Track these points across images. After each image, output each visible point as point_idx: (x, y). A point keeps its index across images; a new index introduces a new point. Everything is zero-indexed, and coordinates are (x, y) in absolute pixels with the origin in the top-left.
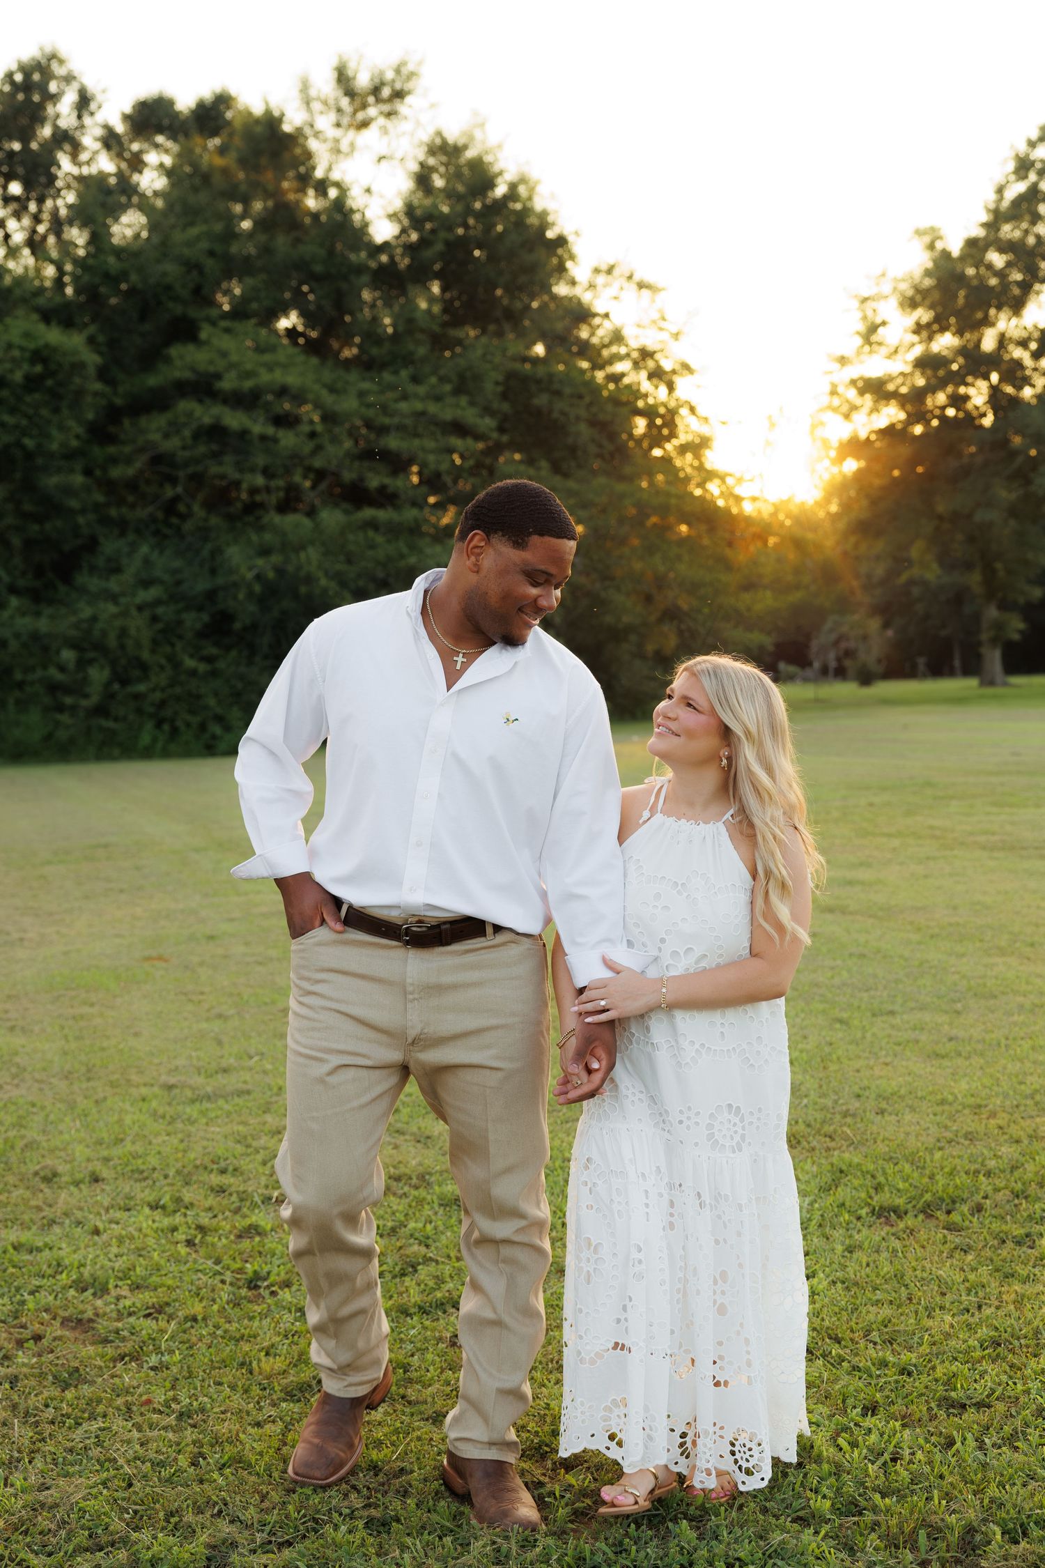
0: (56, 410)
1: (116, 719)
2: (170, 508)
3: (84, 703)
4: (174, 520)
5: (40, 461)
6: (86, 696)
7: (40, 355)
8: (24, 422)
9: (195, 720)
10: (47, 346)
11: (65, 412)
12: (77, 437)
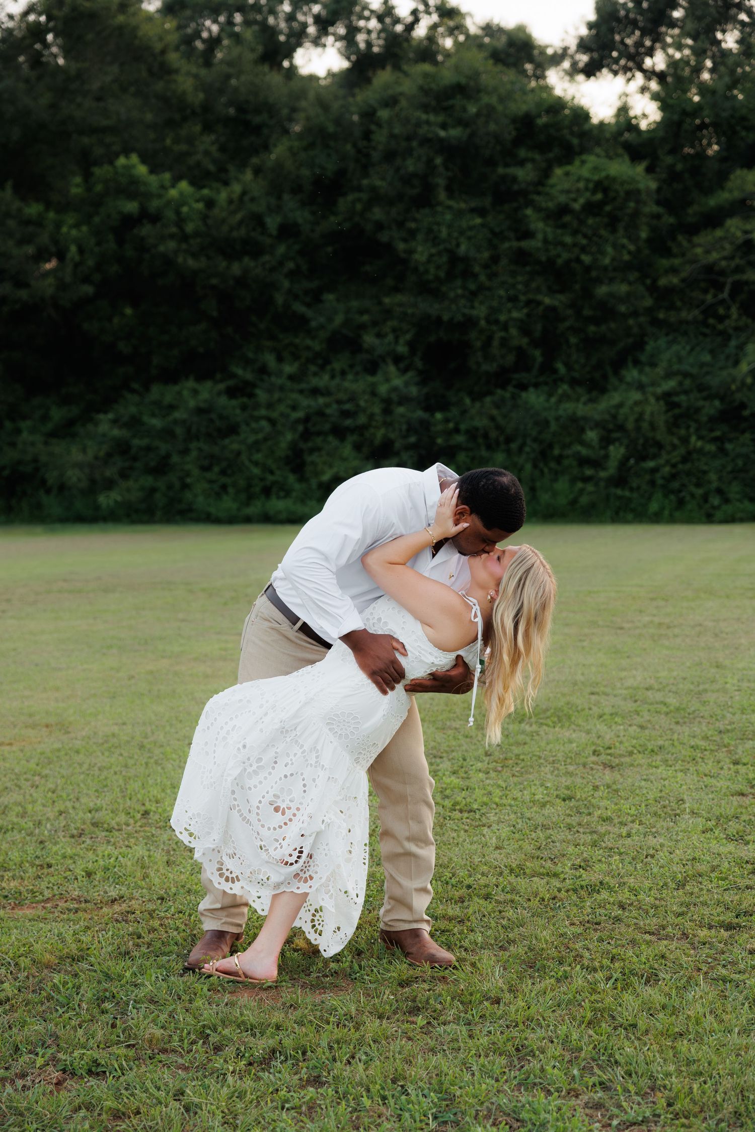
0: (614, 231)
1: (631, 490)
2: (709, 311)
3: (603, 474)
4: (711, 321)
5: (594, 274)
6: (604, 469)
7: (603, 186)
8: (584, 242)
9: (699, 492)
10: (607, 177)
11: (621, 231)
12: (629, 253)
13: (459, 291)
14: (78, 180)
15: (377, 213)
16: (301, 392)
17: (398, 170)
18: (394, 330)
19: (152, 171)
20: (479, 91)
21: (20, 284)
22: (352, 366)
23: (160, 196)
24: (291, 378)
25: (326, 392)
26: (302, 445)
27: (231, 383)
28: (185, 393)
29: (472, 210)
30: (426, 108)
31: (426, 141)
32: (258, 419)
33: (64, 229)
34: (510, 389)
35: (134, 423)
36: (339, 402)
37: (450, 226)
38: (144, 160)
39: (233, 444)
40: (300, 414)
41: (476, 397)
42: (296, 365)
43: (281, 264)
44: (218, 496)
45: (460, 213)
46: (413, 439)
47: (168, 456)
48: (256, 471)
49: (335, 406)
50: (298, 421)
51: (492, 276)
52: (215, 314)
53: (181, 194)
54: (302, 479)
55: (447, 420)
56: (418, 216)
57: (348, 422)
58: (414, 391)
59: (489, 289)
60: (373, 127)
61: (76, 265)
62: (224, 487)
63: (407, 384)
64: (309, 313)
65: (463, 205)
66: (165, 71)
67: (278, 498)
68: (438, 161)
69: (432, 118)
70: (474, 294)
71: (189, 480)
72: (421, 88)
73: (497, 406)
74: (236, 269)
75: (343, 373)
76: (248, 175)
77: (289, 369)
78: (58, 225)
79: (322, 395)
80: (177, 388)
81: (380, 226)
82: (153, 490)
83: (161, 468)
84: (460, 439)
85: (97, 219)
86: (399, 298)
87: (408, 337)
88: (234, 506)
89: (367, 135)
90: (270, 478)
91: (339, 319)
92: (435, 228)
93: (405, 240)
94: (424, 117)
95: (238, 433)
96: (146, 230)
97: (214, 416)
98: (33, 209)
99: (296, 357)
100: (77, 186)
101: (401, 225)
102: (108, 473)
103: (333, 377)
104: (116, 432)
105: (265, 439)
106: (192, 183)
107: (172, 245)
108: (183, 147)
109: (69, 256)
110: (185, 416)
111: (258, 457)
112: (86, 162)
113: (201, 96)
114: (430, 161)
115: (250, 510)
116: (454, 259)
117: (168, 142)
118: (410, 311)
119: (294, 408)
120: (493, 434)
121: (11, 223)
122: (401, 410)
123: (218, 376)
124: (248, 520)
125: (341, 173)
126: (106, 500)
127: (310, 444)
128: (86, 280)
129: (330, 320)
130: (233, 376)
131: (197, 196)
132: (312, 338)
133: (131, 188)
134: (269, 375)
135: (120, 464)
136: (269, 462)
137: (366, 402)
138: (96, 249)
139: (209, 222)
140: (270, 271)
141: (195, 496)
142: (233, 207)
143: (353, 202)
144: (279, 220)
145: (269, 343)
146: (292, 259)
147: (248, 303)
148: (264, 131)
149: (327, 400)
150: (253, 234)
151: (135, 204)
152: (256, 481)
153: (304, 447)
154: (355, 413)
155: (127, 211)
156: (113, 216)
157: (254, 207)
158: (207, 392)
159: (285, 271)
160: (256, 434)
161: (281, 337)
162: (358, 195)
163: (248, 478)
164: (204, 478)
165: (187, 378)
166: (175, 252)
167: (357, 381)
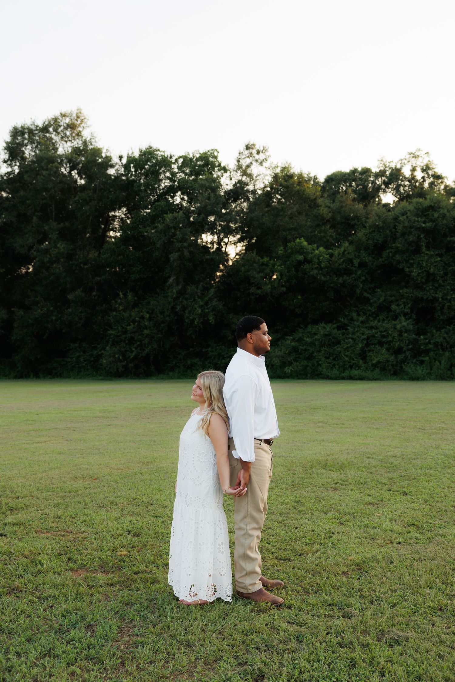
13: (431, 287)
14: (282, 248)
15: (398, 257)
16: (366, 328)
17: (406, 240)
18: (404, 303)
19: (309, 244)
20: (440, 208)
21: (259, 288)
22: (387, 317)
23: (312, 253)
24: (362, 322)
25: (376, 328)
26: (366, 349)
27: (338, 324)
28: (320, 328)
29: (437, 255)
30: (417, 215)
31: (418, 229)
32: (347, 338)
33: (276, 267)
34: (452, 326)
35: (300, 340)
36: (381, 332)
37: (427, 261)
38: (307, 241)
39: (338, 349)
40: (365, 337)
41: (439, 329)
42: (365, 317)
43: (360, 278)
44: (332, 369)
45: (431, 256)
46: (410, 347)
47: (313, 353)
48: (347, 359)
49: (379, 333)
50: (364, 339)
51: (443, 281)
52: (333, 298)
53: (320, 252)
54: (365, 363)
55: (426, 339)
56: (414, 258)
57: (384, 340)
58: (411, 327)
59: (443, 286)
60: (397, 224)
62: (334, 365)
63: (408, 324)
64: (370, 297)
65: (432, 253)
66: (317, 206)
67: (355, 370)
68: (422, 236)
69: (420, 219)
70: (437, 288)
71: (320, 362)
72: (415, 208)
73: (447, 333)
74: (341, 280)
75: (383, 320)
76: (347, 244)
77: (361, 319)
78: (274, 266)
79: (375, 329)
80: (317, 327)
81: (399, 262)
82: (307, 366)
83: (310, 358)
84: (431, 346)
85: (288, 262)
86: (405, 290)
87: (409, 305)
88: (338, 373)
89: (395, 227)
90: (353, 362)
91: (382, 299)
92: (421, 262)
93: (409, 267)
94: (416, 219)
95: (340, 345)
96: (306, 266)
97: (331, 337)
98: (266, 259)
99: (365, 314)
100: (281, 250)
101: (407, 261)
102: (289, 359)
103: (379, 321)
104: (293, 344)
105: (351, 346)
106: (325, 248)
107: (315, 271)
108: (322, 234)
110: (320, 337)
111: (348, 353)
112: (285, 241)
113: (330, 214)
114: (419, 236)
115: (343, 375)
116: (429, 274)
117: (316, 232)
118: (410, 295)
119: (363, 334)
120: (445, 344)
122: (406, 335)
123: (334, 322)
124: (343, 378)
125: (385, 242)
126: (288, 370)
127: (369, 348)
128: (283, 286)
129: (379, 299)
130: (340, 321)
131: (327, 253)
132: (371, 307)
133: (301, 250)
134: (354, 321)
135: (294, 356)
136: (352, 355)
137: (392, 332)
138: (287, 274)
139: (331, 262)
140: (355, 280)
141: (323, 369)
142: (340, 256)
143: (389, 253)
144: (359, 261)
145: (354, 309)
146: (365, 276)
147: (346, 293)
148: (356, 227)
149: (376, 330)
150: (348, 267)
151: (303, 256)
152: (347, 363)
153: (367, 350)
154: (388, 336)
155: (299, 259)
156: (294, 261)
157: (349, 256)
158: (329, 327)
159: (361, 281)
160: (348, 344)
161: (359, 306)
162: (390, 250)
163: (344, 362)
164: (327, 362)
165: (321, 323)
166: (317, 274)
167: (388, 323)
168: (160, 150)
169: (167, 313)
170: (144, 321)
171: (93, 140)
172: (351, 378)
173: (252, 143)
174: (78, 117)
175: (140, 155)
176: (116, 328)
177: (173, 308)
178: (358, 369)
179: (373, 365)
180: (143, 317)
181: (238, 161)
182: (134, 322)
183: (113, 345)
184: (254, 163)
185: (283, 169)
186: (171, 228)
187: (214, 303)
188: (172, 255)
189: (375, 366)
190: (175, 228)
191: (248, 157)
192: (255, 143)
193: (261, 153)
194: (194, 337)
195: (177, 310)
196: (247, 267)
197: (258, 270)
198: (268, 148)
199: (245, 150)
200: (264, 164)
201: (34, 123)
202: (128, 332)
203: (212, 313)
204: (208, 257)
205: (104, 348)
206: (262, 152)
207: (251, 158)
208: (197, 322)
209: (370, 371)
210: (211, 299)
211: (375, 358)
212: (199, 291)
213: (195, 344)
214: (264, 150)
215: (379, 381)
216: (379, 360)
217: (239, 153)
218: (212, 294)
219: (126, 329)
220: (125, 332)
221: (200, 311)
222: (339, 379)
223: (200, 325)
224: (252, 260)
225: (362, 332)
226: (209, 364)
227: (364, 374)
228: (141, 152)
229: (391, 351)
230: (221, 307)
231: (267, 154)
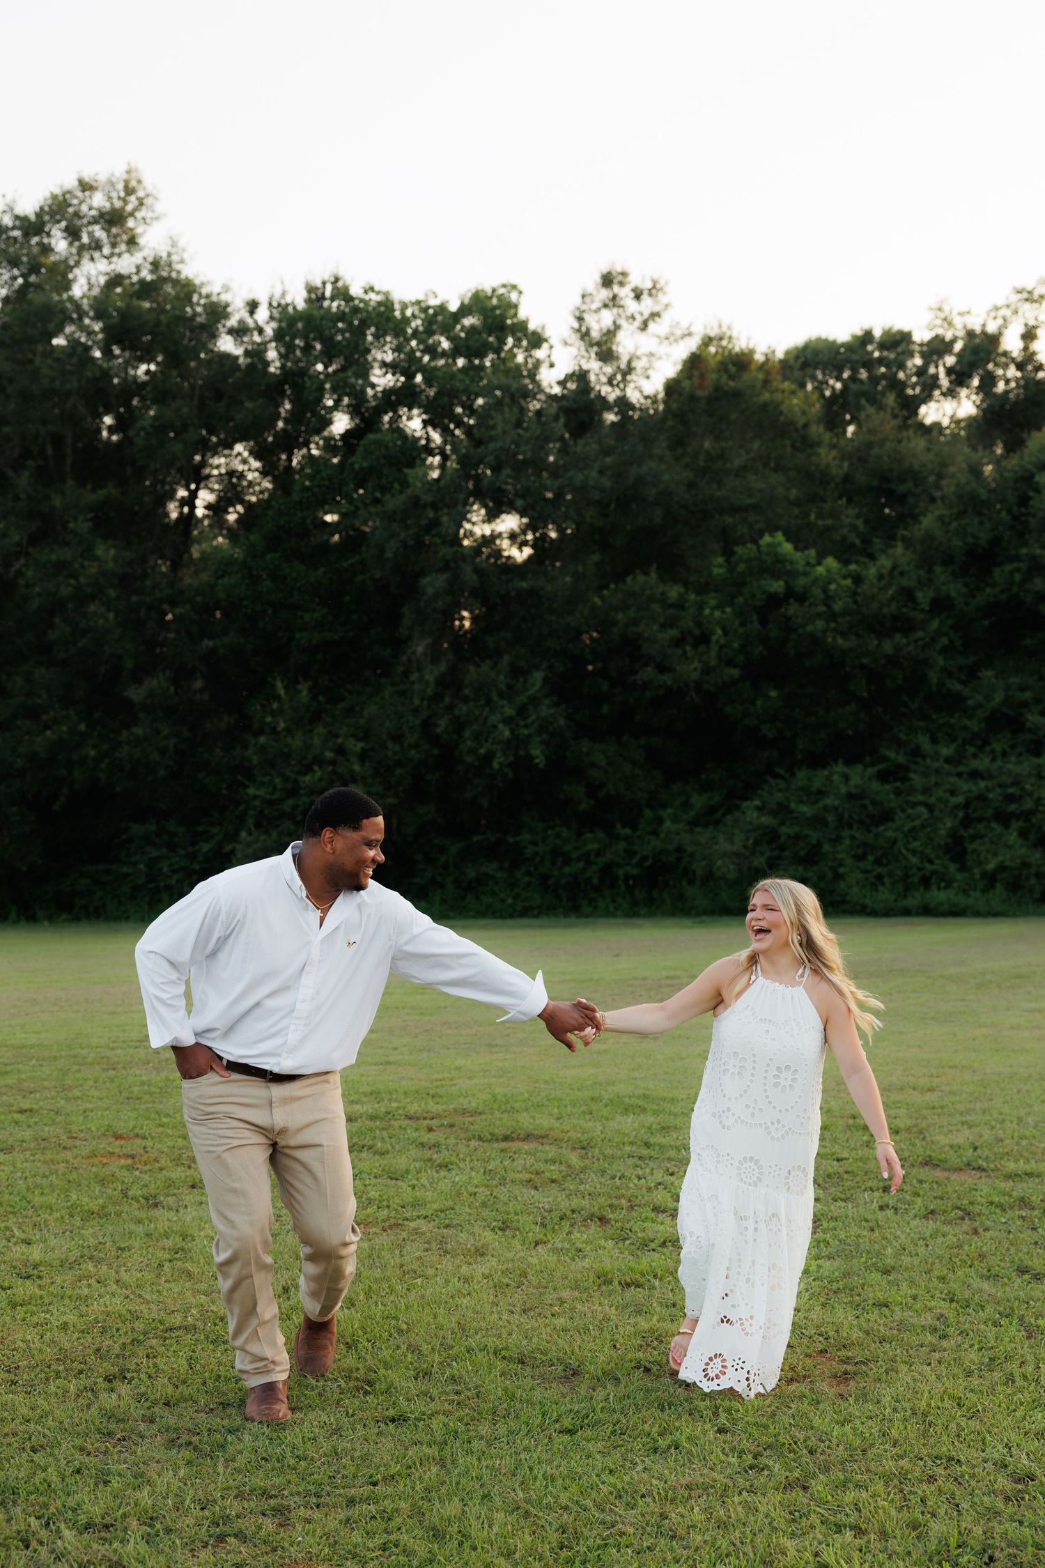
14: (720, 560)
15: (1039, 584)
16: (959, 775)
19: (796, 549)
21: (663, 668)
22: (1013, 747)
23: (806, 574)
24: (947, 760)
25: (987, 776)
26: (962, 832)
27: (881, 767)
28: (836, 778)
32: (914, 805)
33: (707, 611)
35: (782, 810)
36: (1002, 786)
38: (788, 540)
39: (888, 832)
40: (960, 799)
42: (953, 746)
43: (933, 640)
44: (874, 887)
47: (819, 845)
48: (914, 860)
49: (998, 790)
50: (957, 807)
52: (865, 694)
53: (828, 571)
54: (963, 868)
57: (1013, 807)
60: (1031, 494)
61: (721, 648)
62: (880, 877)
64: (966, 691)
66: (806, 444)
67: (939, 889)
71: (841, 870)
74: (888, 647)
75: (1004, 754)
76: (899, 549)
77: (945, 751)
78: (701, 607)
79: (983, 778)
80: (826, 773)
85: (740, 600)
88: (891, 898)
89: (1024, 501)
90: (929, 867)
91: (998, 697)
95: (893, 820)
96: (792, 609)
97: (866, 802)
98: (674, 592)
99: (953, 739)
100: (720, 566)
102: (756, 863)
103: (994, 760)
104: (766, 820)
105: (923, 826)
106: (837, 558)
107: (820, 624)
108: (829, 522)
109: (714, 638)
110: (837, 803)
111: (915, 845)
112: (729, 542)
113: (843, 466)
115: (909, 902)
117: (813, 517)
119: (953, 793)
121: (656, 607)
123: (868, 759)
124: (906, 913)
125: (996, 541)
127: (971, 831)
128: (730, 663)
129: (989, 698)
130: (885, 759)
131: (844, 571)
132: (970, 718)
133: (777, 567)
134: (924, 757)
135: (768, 854)
136: (928, 851)
137: (1032, 785)
138: (741, 630)
139: (859, 599)
140: (923, 647)
141: (850, 887)
142: (883, 582)
143: (1011, 573)
144: (931, 594)
145: (922, 724)
146: (946, 634)
147: (900, 682)
148: (911, 500)
149: (989, 784)
150: (905, 610)
151: (781, 583)
152: (914, 870)
153: (966, 834)
154: (1021, 797)
155: (772, 590)
156: (758, 596)
157: (905, 582)
158: (858, 776)
159: (939, 647)
160: (913, 820)
161: (934, 716)
162: (1016, 565)
163: (905, 868)
164: (858, 868)
165: (836, 762)
166: (824, 632)
167: (1021, 763)
168: (377, 289)
169: (411, 739)
170: (348, 760)
171: (175, 258)
172: (928, 911)
173: (619, 269)
174: (129, 191)
175: (309, 301)
176: (266, 779)
177: (427, 724)
178: (946, 888)
179: (984, 875)
180: (341, 751)
181: (580, 319)
182: (319, 760)
183: (258, 825)
184: (622, 322)
185: (707, 341)
186: (425, 506)
187: (545, 711)
188: (427, 580)
189: (991, 879)
190: (434, 505)
191: (606, 306)
192: (627, 269)
193: (645, 297)
194: (486, 804)
195: (439, 730)
196: (632, 613)
197: (662, 620)
198: (667, 283)
199: (600, 286)
200: (651, 326)
201: (12, 209)
202: (302, 792)
203: (539, 739)
204: (524, 585)
205: (234, 837)
206: (650, 295)
207: (615, 311)
208: (500, 764)
209: (978, 894)
210: (534, 701)
211: (990, 856)
212: (502, 678)
213: (483, 822)
214: (654, 290)
215: (1004, 919)
216: (1003, 862)
217: (583, 296)
218: (538, 686)
219: (296, 781)
220: (293, 792)
221: (507, 733)
222: (895, 915)
223: (506, 770)
224: (648, 592)
225: (949, 787)
226: (527, 879)
227: (962, 900)
228: (311, 289)
229: (1032, 837)
230: (562, 722)
231: (663, 299)
